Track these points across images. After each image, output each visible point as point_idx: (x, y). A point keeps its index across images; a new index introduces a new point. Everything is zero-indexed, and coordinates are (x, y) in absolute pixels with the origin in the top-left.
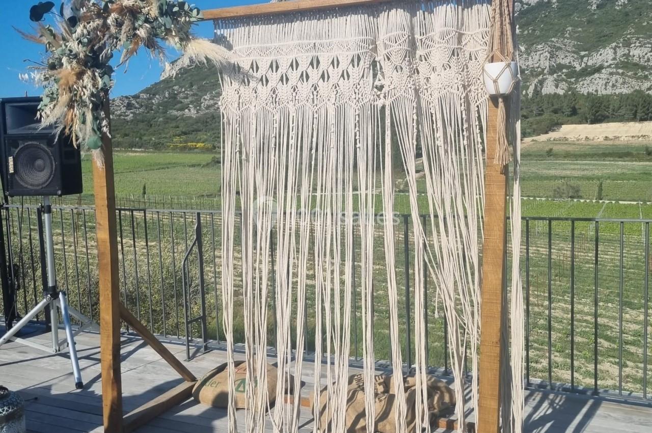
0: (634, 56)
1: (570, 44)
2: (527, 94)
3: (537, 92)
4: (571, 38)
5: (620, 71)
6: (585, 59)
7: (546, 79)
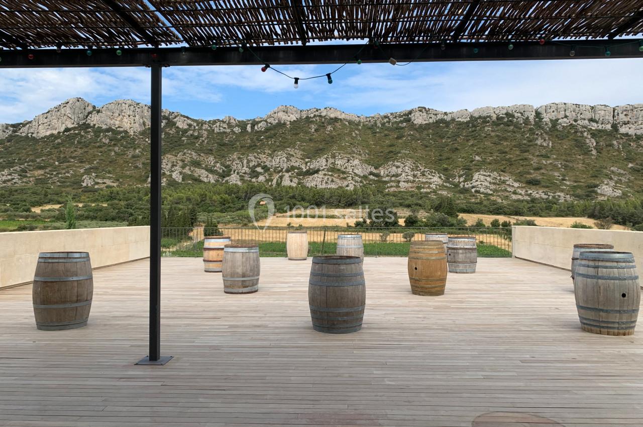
0: (338, 164)
1: (299, 153)
2: (272, 185)
3: (278, 184)
4: (299, 149)
5: (330, 173)
6: (309, 164)
7: (284, 175)
